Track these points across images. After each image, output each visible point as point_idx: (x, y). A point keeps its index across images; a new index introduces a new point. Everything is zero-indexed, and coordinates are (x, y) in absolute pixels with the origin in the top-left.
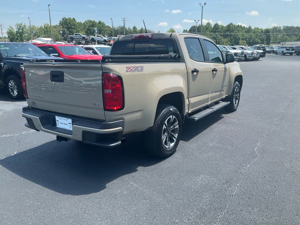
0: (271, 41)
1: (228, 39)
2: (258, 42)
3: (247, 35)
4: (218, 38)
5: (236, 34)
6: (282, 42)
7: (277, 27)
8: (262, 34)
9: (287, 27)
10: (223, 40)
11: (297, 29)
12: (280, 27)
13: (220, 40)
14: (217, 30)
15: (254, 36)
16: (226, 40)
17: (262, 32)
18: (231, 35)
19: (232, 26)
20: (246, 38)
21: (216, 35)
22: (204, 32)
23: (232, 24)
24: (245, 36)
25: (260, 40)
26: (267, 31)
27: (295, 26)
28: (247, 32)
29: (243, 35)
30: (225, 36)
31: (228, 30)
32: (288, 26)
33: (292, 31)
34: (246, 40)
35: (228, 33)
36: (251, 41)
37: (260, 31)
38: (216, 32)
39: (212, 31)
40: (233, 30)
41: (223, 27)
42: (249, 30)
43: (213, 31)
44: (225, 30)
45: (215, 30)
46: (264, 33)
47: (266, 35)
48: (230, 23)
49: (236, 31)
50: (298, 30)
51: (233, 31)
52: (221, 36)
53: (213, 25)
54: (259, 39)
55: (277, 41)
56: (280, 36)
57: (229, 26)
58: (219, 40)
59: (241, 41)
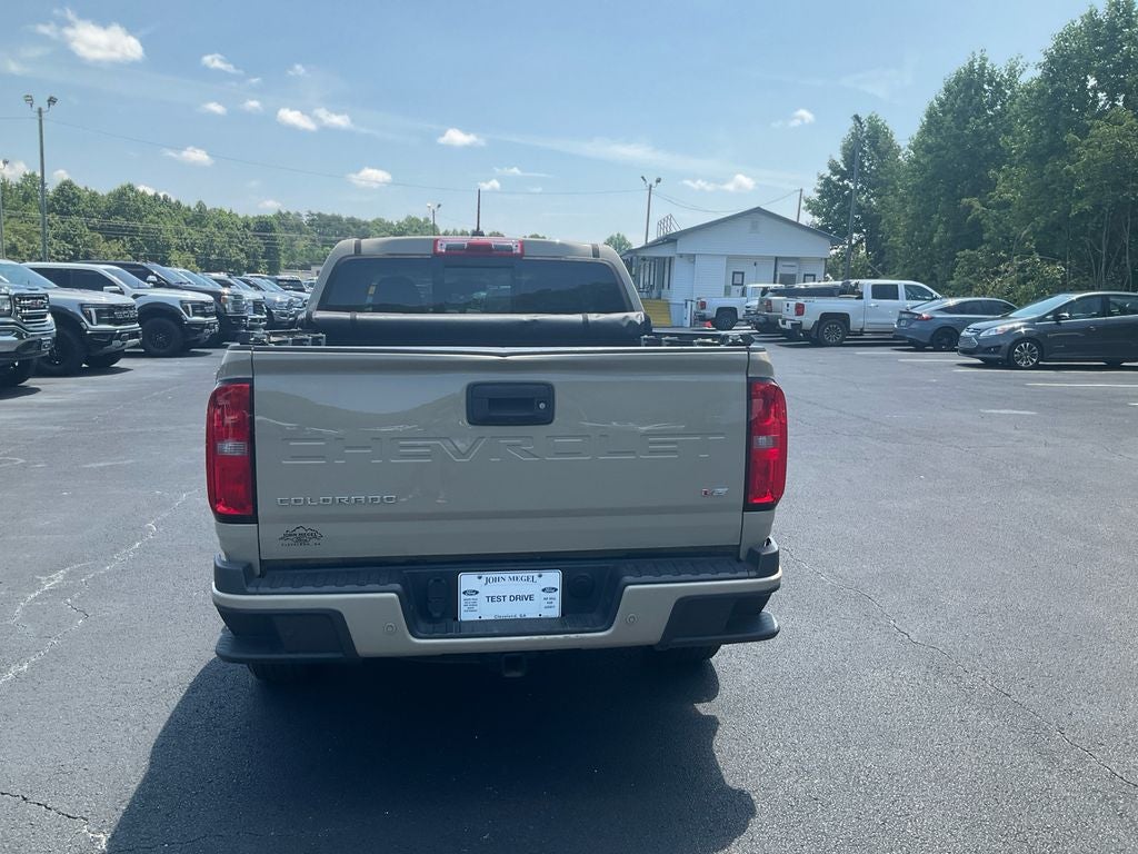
0: (283, 262)
1: (124, 246)
2: (237, 261)
3: (192, 234)
4: (80, 236)
5: (153, 226)
6: (315, 264)
7: (289, 213)
8: (249, 234)
9: (319, 215)
10: (103, 247)
11: (351, 227)
12: (299, 215)
13: (93, 246)
14: (74, 205)
15: (220, 239)
16: (116, 247)
17: (247, 226)
18: (134, 230)
19: (131, 195)
20: (194, 244)
21: (73, 226)
22: (15, 209)
23: (131, 188)
24: (185, 235)
25: (243, 255)
26: (264, 226)
27: (345, 215)
28: (191, 222)
29: (179, 233)
30: (111, 234)
31: (118, 212)
32: (323, 212)
33: (337, 229)
34: (193, 252)
35: (120, 221)
36: (213, 257)
37: (240, 224)
38: (68, 213)
39: (51, 209)
40: (138, 210)
41: (94, 196)
42: (199, 218)
43: (54, 210)
44: (108, 209)
45: (62, 206)
46: (255, 230)
47: (262, 238)
48: (125, 184)
49: (151, 217)
50: (354, 230)
51: (138, 214)
52: (92, 229)
53: (55, 187)
54: (242, 250)
55: (298, 263)
56: (302, 244)
57: (121, 195)
58: (85, 245)
59: (174, 256)
